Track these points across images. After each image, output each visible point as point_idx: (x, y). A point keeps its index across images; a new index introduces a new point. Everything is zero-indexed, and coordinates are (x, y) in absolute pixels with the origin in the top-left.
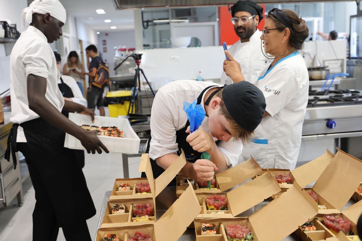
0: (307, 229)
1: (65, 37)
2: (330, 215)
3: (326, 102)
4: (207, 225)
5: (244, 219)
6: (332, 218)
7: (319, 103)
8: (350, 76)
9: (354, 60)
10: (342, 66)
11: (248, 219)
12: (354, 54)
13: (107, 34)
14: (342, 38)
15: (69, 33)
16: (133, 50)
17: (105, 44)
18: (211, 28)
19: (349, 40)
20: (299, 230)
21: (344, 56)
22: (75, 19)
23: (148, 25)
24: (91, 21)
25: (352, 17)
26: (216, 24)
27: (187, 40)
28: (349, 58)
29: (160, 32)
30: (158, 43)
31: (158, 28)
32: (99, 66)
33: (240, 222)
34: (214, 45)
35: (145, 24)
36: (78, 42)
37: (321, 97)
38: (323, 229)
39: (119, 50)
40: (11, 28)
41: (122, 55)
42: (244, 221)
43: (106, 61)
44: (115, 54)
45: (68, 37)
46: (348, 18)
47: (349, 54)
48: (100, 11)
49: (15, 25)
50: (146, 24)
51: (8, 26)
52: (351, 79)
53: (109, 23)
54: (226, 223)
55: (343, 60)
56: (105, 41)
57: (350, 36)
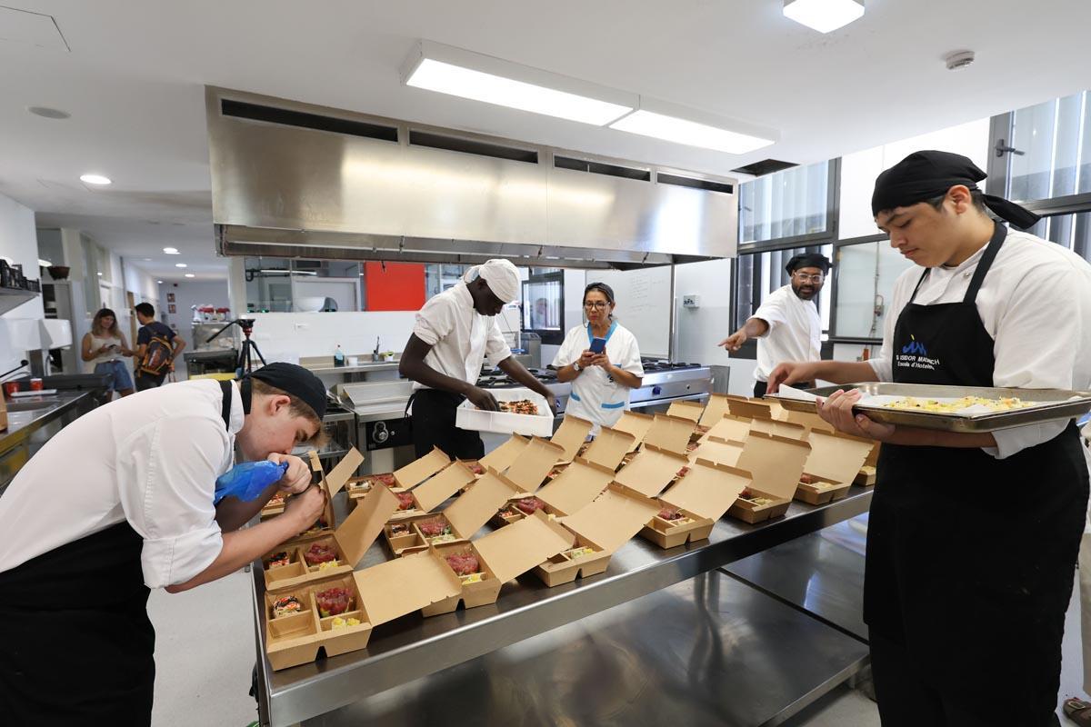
0: (503, 515)
1: (103, 286)
2: (525, 499)
3: (503, 384)
4: (398, 526)
5: (437, 515)
6: (527, 501)
7: (496, 384)
8: (526, 352)
9: (529, 333)
10: (516, 340)
11: (442, 514)
12: (528, 326)
13: (176, 285)
14: (515, 306)
15: (111, 281)
16: (225, 311)
17: (173, 300)
18: (352, 286)
19: (522, 309)
20: (496, 515)
21: (518, 329)
22: (121, 258)
23: (252, 277)
24: (148, 263)
25: (524, 282)
26: (358, 281)
27: (320, 302)
28: (523, 330)
29: (271, 286)
30: (268, 303)
31: (267, 281)
32: (151, 340)
33: (434, 519)
34: (356, 310)
35: (249, 274)
36: (126, 296)
37: (498, 377)
38: (519, 513)
39: (201, 310)
40: (12, 271)
41: (207, 318)
42: (438, 517)
43: (173, 326)
44: (193, 317)
45: (108, 288)
46: (520, 284)
47: (523, 326)
48: (170, 251)
49: (20, 266)
50: (252, 274)
51: (8, 268)
52: (526, 355)
53: (184, 269)
54: (418, 522)
55: (517, 333)
56: (171, 295)
57: (523, 305)
